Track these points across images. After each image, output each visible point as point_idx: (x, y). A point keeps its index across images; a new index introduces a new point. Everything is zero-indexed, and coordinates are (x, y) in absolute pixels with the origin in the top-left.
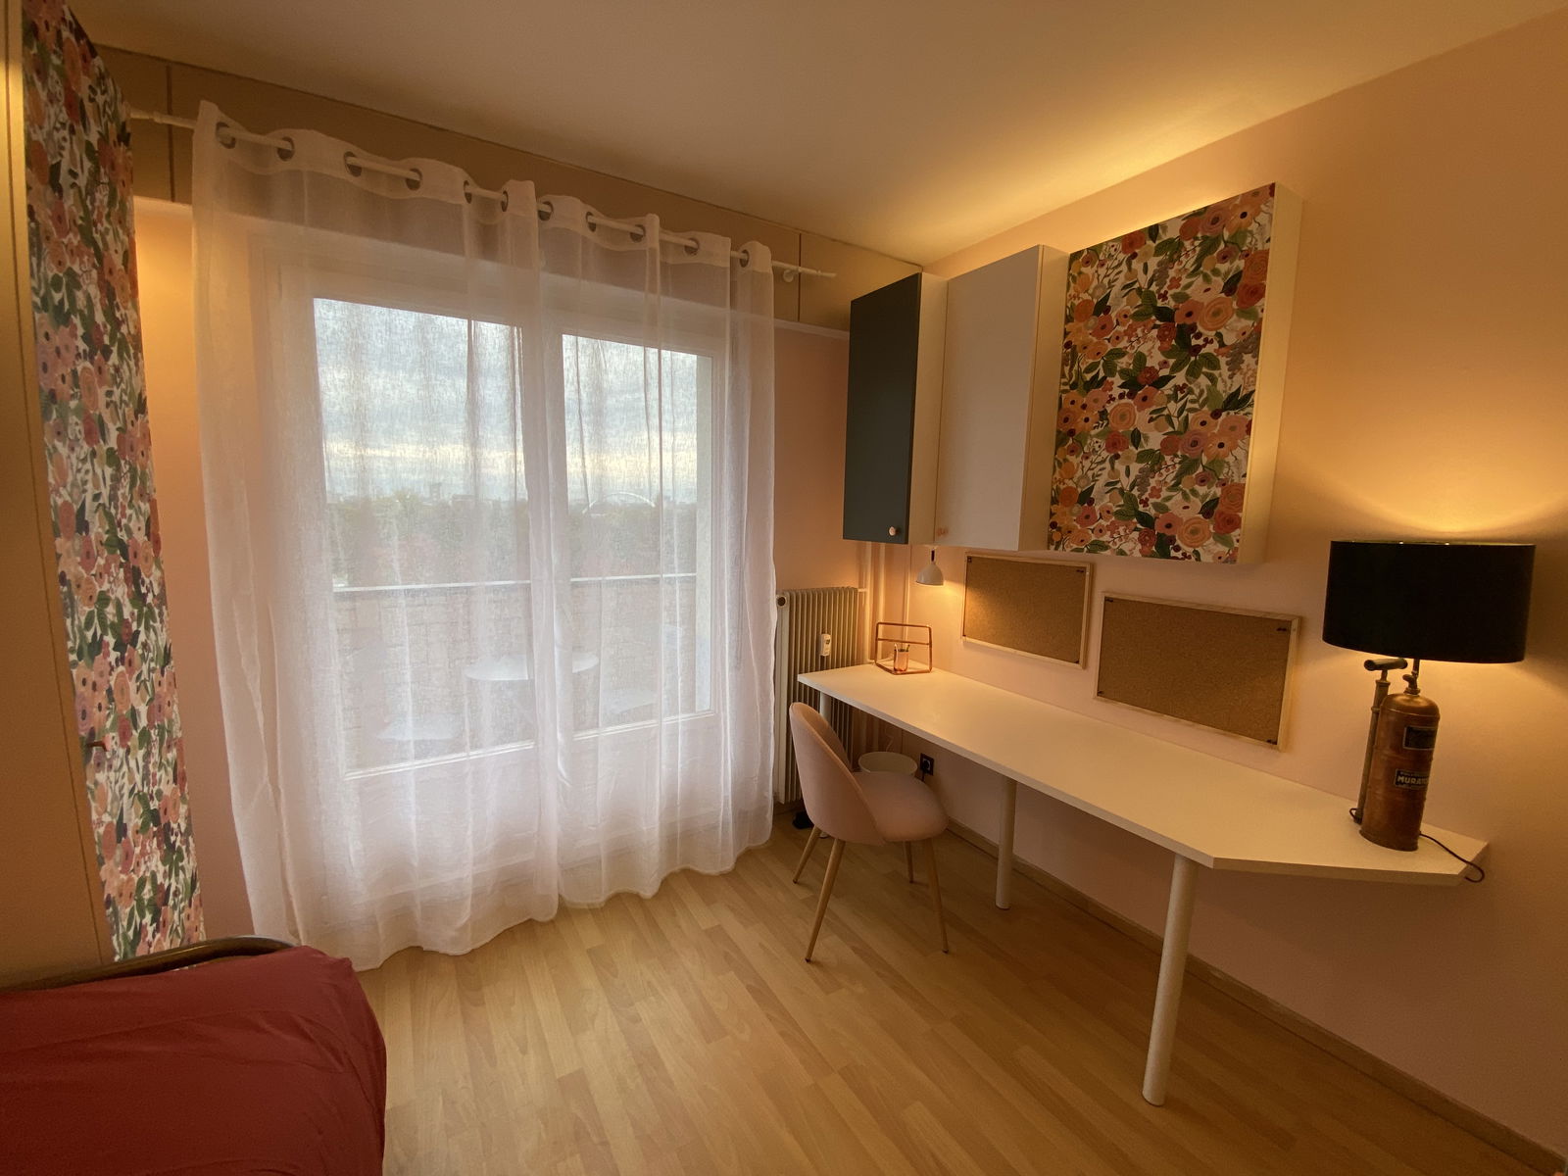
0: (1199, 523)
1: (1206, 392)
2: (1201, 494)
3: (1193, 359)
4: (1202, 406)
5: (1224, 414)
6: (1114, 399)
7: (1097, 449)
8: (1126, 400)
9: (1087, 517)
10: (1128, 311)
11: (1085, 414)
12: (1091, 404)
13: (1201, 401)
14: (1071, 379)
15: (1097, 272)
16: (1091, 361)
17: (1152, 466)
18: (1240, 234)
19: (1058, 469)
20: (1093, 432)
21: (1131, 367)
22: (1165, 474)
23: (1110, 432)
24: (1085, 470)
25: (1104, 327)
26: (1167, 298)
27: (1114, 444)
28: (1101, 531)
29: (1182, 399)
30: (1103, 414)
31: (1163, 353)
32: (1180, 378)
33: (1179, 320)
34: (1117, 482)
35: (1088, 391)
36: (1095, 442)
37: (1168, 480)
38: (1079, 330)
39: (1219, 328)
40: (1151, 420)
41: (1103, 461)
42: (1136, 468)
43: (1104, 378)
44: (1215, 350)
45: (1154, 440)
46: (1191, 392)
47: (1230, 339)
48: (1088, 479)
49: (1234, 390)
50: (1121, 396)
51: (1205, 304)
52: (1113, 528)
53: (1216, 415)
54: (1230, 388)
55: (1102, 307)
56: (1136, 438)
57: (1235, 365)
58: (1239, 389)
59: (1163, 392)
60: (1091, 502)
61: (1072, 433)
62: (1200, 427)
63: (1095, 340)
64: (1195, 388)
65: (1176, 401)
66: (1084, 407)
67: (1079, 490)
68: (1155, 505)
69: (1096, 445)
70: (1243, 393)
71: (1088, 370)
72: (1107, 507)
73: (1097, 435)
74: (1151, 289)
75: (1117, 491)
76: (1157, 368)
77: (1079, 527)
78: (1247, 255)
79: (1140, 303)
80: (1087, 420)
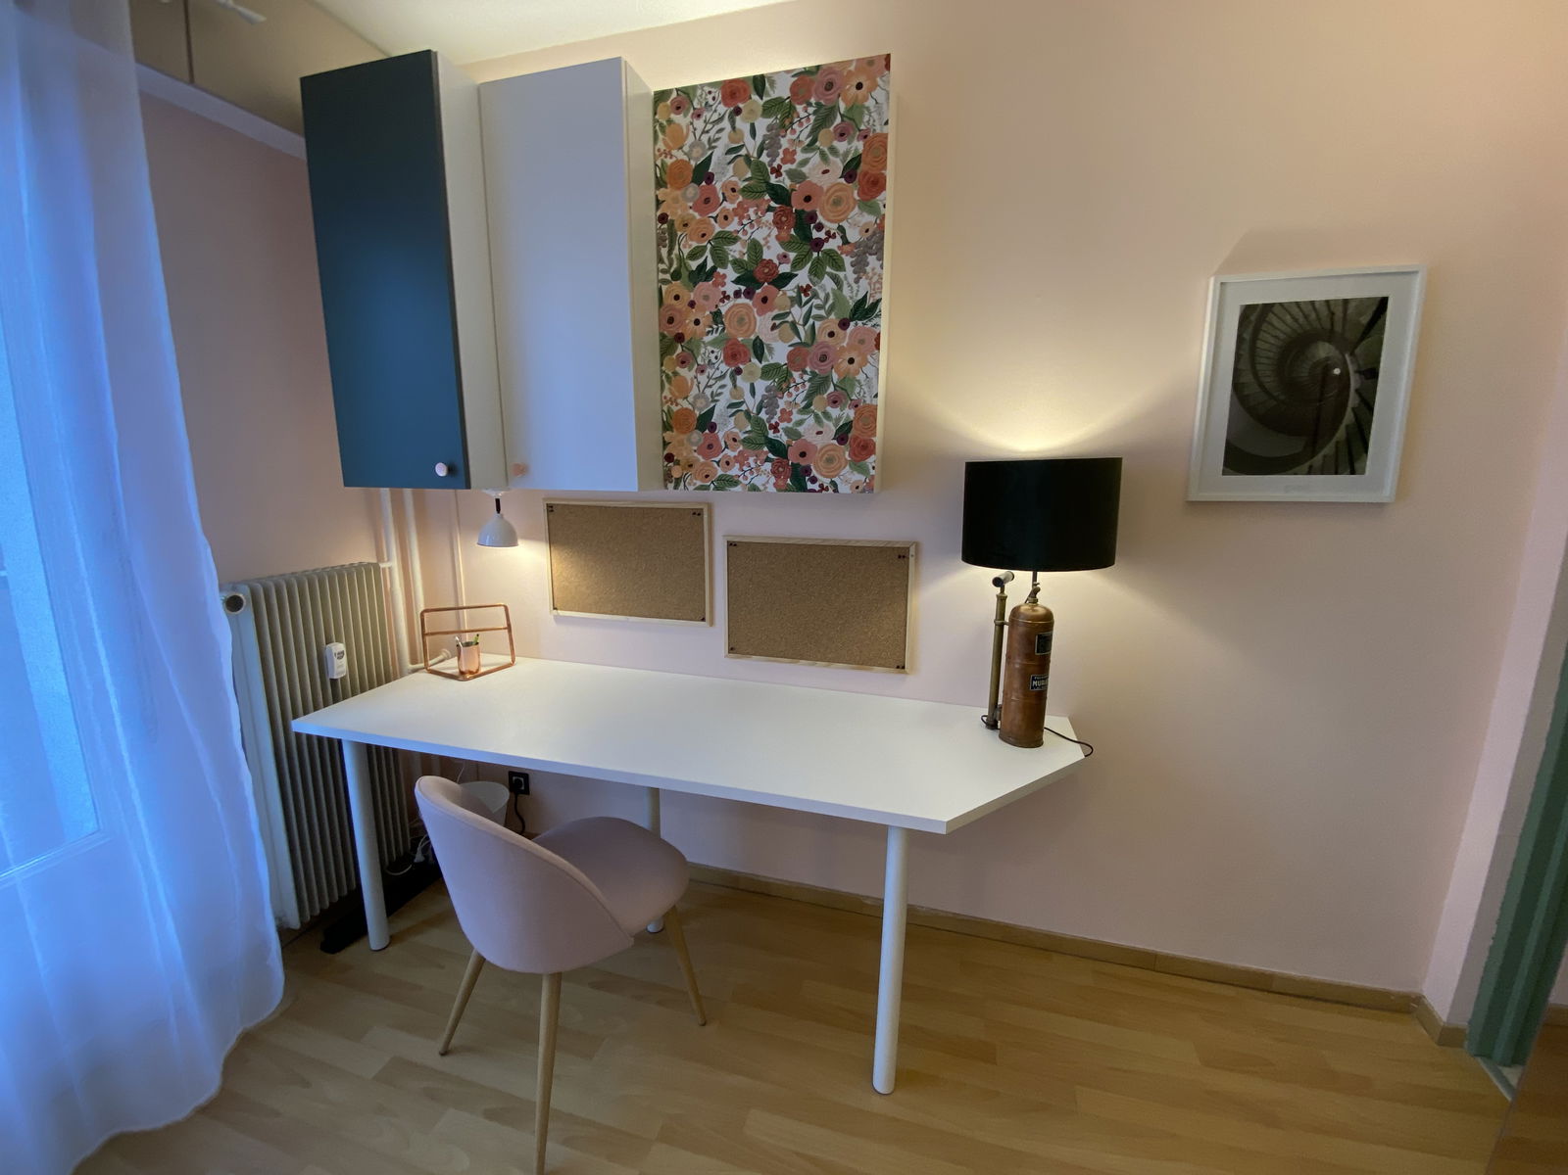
0: (833, 450)
1: (831, 295)
2: (834, 417)
3: (815, 254)
4: (829, 313)
5: (852, 324)
6: (728, 297)
7: (714, 361)
8: (743, 300)
9: (710, 447)
10: (736, 184)
11: (694, 314)
12: (700, 302)
13: (827, 307)
14: (671, 265)
15: (692, 123)
16: (694, 244)
17: (780, 384)
18: (855, 111)
19: (667, 385)
20: (708, 339)
21: (746, 258)
22: (794, 393)
23: (728, 340)
24: (702, 387)
25: (707, 201)
26: (781, 175)
27: (734, 355)
28: (728, 463)
29: (807, 303)
30: (717, 316)
31: (783, 244)
32: (803, 278)
33: (797, 204)
34: (743, 403)
35: (695, 284)
36: (709, 351)
37: (798, 400)
38: (676, 200)
39: (842, 220)
40: (774, 327)
41: (723, 377)
42: (761, 386)
43: (714, 269)
44: (839, 247)
45: (779, 353)
46: (815, 295)
47: (853, 236)
48: (706, 398)
49: (860, 297)
50: (737, 294)
51: (825, 189)
52: (741, 459)
53: (844, 324)
54: (857, 294)
55: (702, 174)
56: (759, 348)
57: (860, 267)
58: (865, 296)
59: (785, 294)
60: (713, 427)
61: (680, 338)
62: (827, 339)
63: (697, 216)
64: (819, 291)
65: (801, 306)
66: (692, 304)
67: (697, 413)
68: (787, 431)
69: (712, 356)
70: (870, 301)
71: (693, 255)
72: (732, 432)
73: (713, 343)
74: (761, 159)
75: (741, 415)
76: (776, 262)
77: (702, 460)
78: (865, 137)
79: (749, 175)
80: (697, 322)
